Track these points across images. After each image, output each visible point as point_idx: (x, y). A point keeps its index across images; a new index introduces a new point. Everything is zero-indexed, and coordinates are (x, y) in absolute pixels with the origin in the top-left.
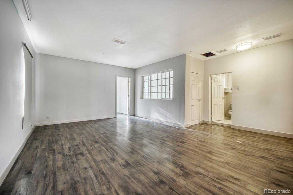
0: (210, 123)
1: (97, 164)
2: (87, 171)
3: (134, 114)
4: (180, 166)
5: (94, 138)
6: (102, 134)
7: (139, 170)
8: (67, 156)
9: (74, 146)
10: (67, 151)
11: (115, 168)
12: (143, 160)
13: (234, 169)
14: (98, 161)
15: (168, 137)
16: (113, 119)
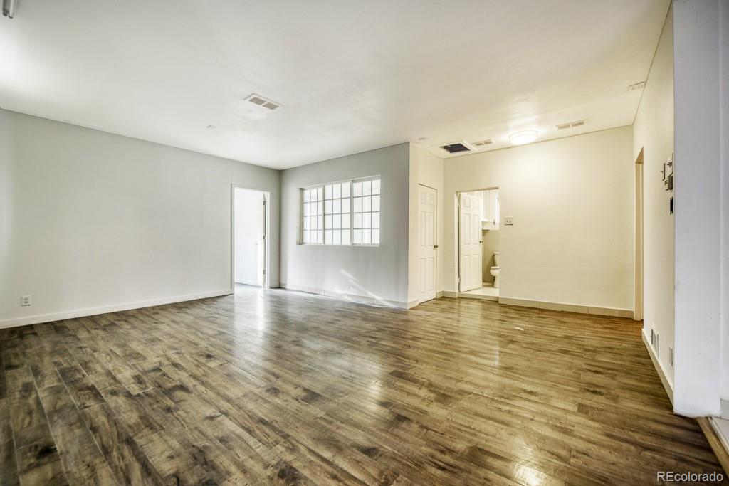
0: (457, 296)
1: (237, 405)
2: (219, 423)
3: (280, 284)
4: (426, 384)
5: (196, 349)
6: (214, 338)
7: (343, 403)
8: (143, 398)
9: (150, 371)
10: (133, 385)
11: (288, 407)
12: (343, 383)
13: (523, 377)
14: (235, 398)
15: (380, 330)
16: (225, 298)
